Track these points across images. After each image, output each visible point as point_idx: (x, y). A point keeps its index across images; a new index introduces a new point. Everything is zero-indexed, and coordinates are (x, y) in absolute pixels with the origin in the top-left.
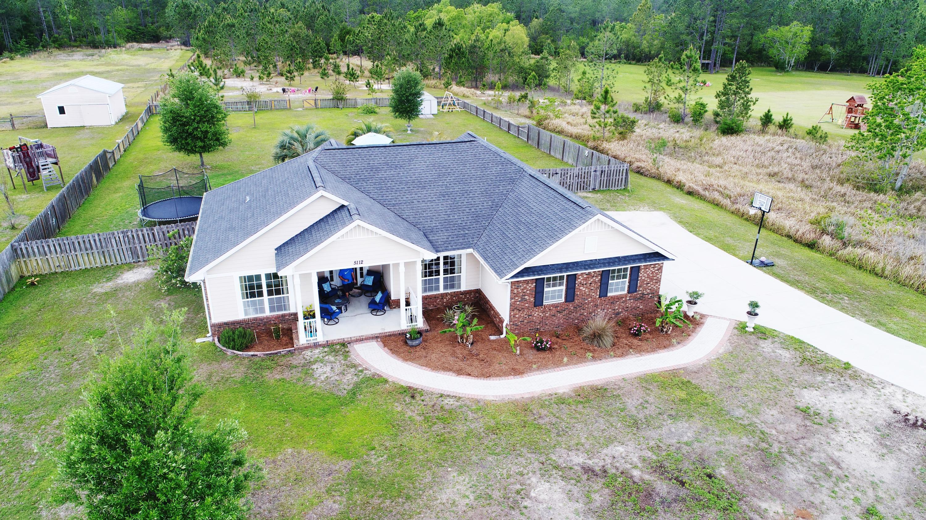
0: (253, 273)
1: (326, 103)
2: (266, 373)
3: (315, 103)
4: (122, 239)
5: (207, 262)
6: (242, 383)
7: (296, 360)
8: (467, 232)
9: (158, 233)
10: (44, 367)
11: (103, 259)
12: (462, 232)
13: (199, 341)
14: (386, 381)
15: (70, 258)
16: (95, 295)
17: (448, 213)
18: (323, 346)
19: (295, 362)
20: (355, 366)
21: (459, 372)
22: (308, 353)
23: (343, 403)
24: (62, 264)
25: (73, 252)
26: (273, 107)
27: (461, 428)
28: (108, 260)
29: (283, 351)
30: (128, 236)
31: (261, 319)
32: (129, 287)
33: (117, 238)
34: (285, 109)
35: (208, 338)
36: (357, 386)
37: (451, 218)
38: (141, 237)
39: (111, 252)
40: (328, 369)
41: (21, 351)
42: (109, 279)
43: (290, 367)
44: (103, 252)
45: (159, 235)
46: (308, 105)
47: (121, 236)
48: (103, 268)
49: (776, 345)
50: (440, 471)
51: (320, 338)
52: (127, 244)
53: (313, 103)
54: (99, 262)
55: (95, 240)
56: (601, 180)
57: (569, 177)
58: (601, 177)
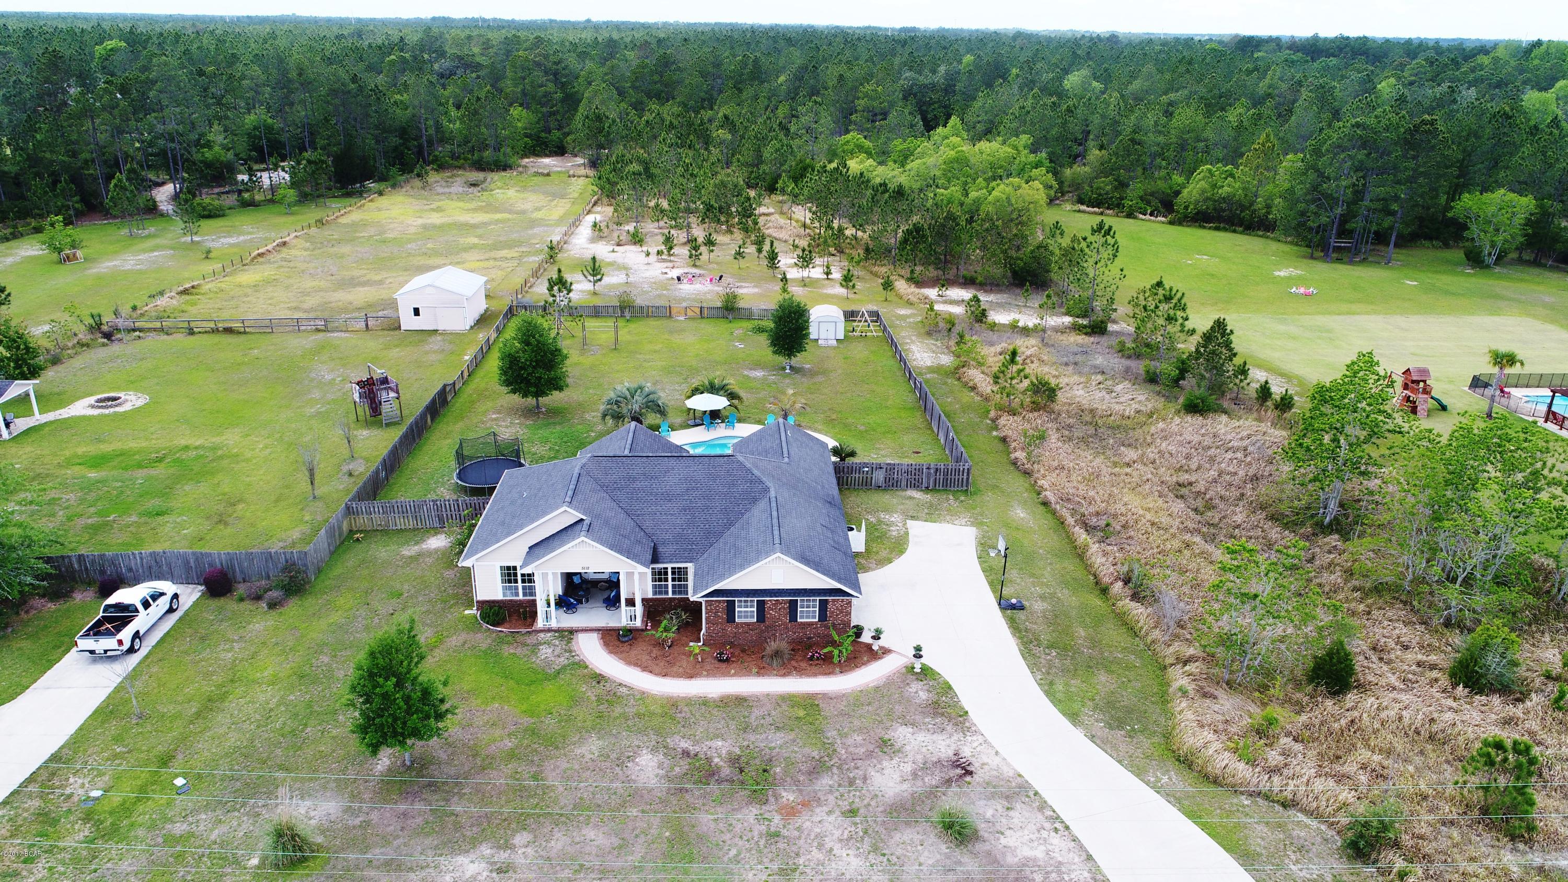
0: (511, 564)
1: (715, 312)
2: (505, 647)
3: (701, 312)
5: (476, 553)
6: (485, 653)
7: (531, 640)
8: (694, 546)
10: (355, 617)
11: (415, 522)
12: (690, 547)
13: (467, 612)
14: (587, 667)
15: (390, 519)
16: (403, 557)
17: (684, 527)
18: (555, 631)
19: (529, 641)
20: (571, 651)
21: (645, 669)
22: (542, 635)
23: (548, 678)
24: (382, 522)
27: (618, 710)
28: (419, 524)
29: (524, 630)
30: (437, 505)
31: (516, 601)
32: (430, 553)
34: (667, 317)
35: (473, 611)
36: (564, 667)
37: (685, 532)
38: (448, 506)
39: (422, 517)
40: (550, 651)
41: (341, 601)
42: (417, 543)
43: (524, 644)
44: (416, 516)
47: (431, 504)
48: (414, 530)
49: (925, 687)
50: (586, 735)
51: (554, 624)
54: (411, 524)
55: (410, 506)
56: (936, 479)
57: (896, 473)
58: (936, 475)
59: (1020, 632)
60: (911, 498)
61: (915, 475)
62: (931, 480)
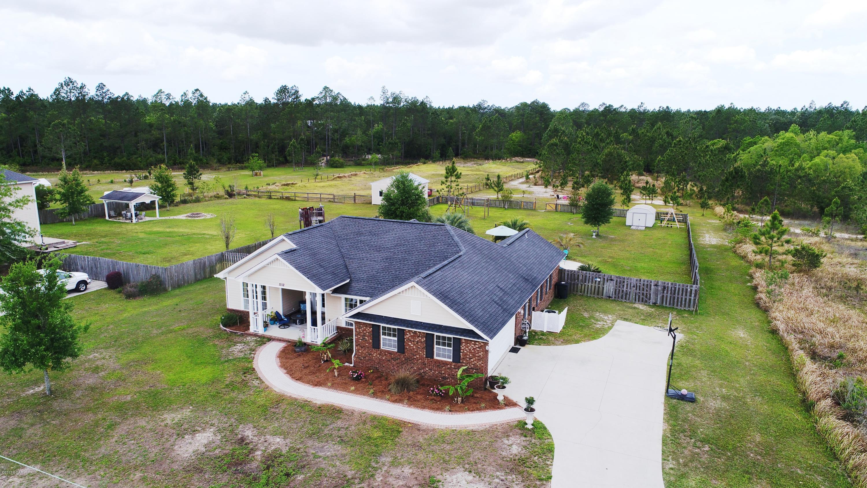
1: (566, 208)
3: (556, 207)
7: (239, 339)
18: (260, 337)
19: (235, 340)
20: (253, 351)
22: (249, 338)
23: (215, 363)
26: (522, 207)
29: (240, 333)
34: (532, 209)
46: (550, 208)
51: (261, 331)
53: (554, 207)
56: (663, 296)
57: (625, 286)
58: (663, 293)
60: (635, 308)
61: (643, 290)
62: (659, 296)
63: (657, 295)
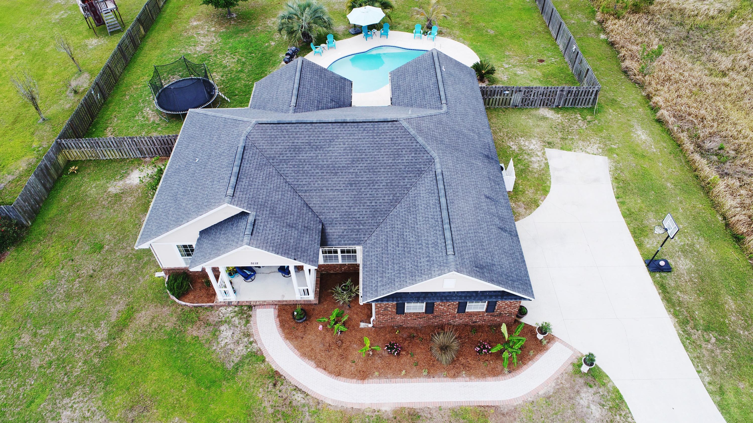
0: (187, 244)
2: (189, 327)
4: (131, 142)
6: (170, 336)
7: (212, 318)
8: (361, 227)
9: (156, 140)
10: (59, 279)
11: (120, 154)
12: (357, 227)
14: (264, 360)
15: (98, 151)
16: (109, 193)
17: (351, 204)
18: (235, 307)
19: (210, 321)
20: (249, 335)
21: (319, 364)
22: (223, 310)
23: (227, 377)
24: (93, 155)
25: (99, 148)
28: (125, 155)
29: (206, 305)
30: (134, 141)
33: (127, 142)
36: (242, 360)
37: (352, 210)
38: (144, 142)
39: (125, 150)
40: (230, 333)
42: (122, 177)
43: (206, 323)
44: (120, 150)
45: (157, 142)
47: (130, 140)
48: (122, 160)
49: (597, 398)
51: (233, 298)
52: (135, 146)
54: (118, 155)
55: (112, 142)
56: (567, 99)
57: (532, 95)
58: (567, 96)
59: (673, 305)
60: (544, 118)
61: (549, 96)
62: (563, 100)
63: (560, 99)
